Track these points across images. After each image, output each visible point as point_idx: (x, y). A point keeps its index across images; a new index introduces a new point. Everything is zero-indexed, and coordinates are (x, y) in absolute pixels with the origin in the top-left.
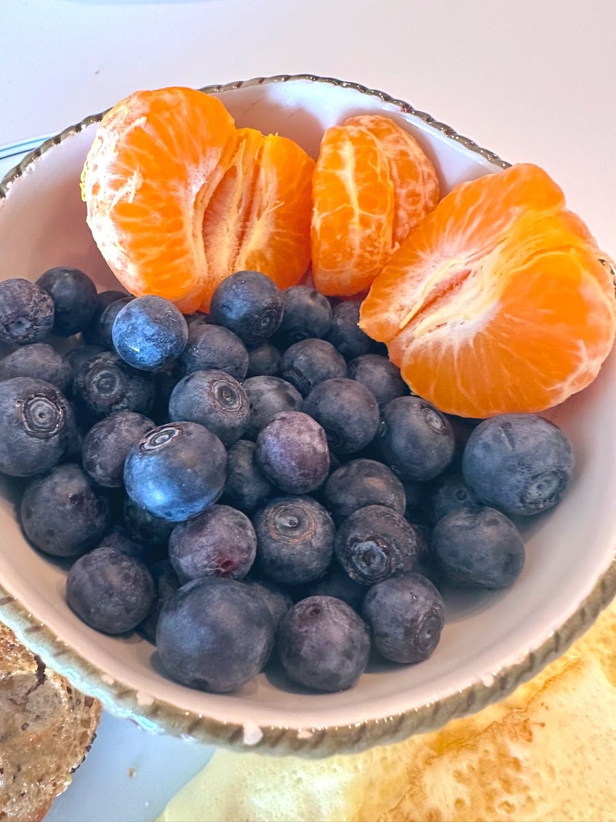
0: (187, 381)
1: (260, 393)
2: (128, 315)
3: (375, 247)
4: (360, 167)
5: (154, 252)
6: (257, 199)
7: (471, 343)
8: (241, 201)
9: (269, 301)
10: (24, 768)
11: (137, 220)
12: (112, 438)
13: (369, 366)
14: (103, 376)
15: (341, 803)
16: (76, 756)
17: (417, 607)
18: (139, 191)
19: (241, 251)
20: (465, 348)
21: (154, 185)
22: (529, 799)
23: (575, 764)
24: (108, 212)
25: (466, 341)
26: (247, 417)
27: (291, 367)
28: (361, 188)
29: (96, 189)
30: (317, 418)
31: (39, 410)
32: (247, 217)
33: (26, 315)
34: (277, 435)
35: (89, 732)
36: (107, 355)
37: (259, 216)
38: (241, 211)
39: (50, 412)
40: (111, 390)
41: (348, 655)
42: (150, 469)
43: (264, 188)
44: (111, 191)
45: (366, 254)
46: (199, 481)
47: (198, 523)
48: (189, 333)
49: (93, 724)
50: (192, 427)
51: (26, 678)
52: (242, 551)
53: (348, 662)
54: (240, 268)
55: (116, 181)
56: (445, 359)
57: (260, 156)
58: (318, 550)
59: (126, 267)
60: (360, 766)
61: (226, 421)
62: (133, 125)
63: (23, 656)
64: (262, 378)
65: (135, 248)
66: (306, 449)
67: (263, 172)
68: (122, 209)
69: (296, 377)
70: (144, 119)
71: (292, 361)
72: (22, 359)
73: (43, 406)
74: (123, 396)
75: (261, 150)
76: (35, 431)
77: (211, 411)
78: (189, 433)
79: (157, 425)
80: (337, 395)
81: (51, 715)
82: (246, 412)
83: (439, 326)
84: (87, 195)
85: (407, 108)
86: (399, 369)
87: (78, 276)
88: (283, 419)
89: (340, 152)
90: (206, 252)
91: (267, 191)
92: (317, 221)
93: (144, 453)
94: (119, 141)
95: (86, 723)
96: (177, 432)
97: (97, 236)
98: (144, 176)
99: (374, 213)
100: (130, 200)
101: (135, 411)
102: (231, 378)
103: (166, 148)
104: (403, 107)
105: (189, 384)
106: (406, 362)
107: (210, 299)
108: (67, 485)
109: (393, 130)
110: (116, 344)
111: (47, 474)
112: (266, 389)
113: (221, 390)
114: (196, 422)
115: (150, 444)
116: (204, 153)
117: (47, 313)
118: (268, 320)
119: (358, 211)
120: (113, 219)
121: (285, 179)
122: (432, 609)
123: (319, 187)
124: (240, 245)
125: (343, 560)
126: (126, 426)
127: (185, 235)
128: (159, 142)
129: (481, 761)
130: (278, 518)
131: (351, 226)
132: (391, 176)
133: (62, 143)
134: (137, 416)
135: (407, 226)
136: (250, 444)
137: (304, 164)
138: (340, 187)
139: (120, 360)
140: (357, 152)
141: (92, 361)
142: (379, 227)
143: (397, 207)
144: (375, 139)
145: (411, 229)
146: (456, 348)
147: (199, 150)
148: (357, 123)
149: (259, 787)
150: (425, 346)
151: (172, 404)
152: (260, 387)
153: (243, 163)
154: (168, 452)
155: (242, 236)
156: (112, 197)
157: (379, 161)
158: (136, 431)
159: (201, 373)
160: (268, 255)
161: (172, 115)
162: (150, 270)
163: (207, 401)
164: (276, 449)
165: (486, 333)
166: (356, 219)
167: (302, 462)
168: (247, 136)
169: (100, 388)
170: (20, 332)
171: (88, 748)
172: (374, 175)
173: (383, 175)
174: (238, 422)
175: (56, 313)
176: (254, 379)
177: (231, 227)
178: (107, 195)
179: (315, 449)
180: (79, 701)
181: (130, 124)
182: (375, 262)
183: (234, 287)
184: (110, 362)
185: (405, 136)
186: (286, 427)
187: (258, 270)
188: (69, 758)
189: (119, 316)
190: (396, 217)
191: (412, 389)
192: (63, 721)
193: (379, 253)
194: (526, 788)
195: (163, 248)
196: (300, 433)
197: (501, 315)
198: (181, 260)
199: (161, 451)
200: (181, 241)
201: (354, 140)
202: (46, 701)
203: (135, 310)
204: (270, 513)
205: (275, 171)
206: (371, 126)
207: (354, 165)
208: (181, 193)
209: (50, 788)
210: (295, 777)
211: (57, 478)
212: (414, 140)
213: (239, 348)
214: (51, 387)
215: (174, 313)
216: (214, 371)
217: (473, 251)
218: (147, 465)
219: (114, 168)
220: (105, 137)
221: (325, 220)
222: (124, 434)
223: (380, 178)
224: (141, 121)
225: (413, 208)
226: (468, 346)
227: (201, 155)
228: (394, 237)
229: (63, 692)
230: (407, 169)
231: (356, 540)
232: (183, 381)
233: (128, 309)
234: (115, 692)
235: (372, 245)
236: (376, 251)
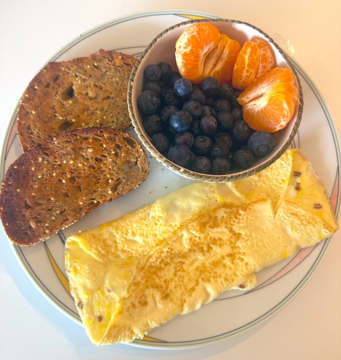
0: (189, 102)
1: (206, 110)
2: (179, 82)
3: (249, 79)
4: (250, 56)
5: (189, 67)
6: (222, 56)
7: (259, 111)
8: (217, 55)
9: (215, 87)
10: (129, 180)
11: (188, 58)
12: (168, 110)
13: (236, 111)
14: (169, 95)
15: (196, 209)
16: (141, 181)
17: (222, 163)
18: (190, 51)
19: (213, 70)
20: (258, 112)
21: (194, 49)
22: (240, 222)
23: (254, 219)
24: (181, 54)
25: (259, 110)
26: (200, 114)
27: (216, 106)
28: (249, 62)
29: (180, 47)
30: (217, 119)
31: (154, 99)
32: (218, 60)
33: (155, 75)
34: (205, 120)
35: (144, 178)
36: (171, 90)
37: (221, 61)
38: (217, 58)
39: (156, 100)
40: (170, 99)
41: (205, 167)
42: (176, 118)
43: (224, 53)
44: (183, 49)
45: (246, 80)
46: (185, 124)
47: (182, 133)
48: (193, 90)
49: (146, 177)
50: (187, 112)
51: (133, 162)
52: (190, 142)
53: (204, 168)
54: (211, 75)
55: (185, 47)
56: (253, 113)
57: (226, 44)
58: (206, 147)
59: (182, 69)
60: (203, 203)
61: (195, 113)
62: (193, 34)
63: (134, 157)
64: (208, 106)
65: (185, 65)
66: (210, 124)
67: (225, 49)
68: (185, 54)
69: (216, 108)
70: (196, 33)
71: (217, 104)
72: (151, 86)
73: (155, 99)
74: (173, 101)
75: (227, 42)
76: (152, 104)
77: (192, 110)
78: (186, 113)
79: (179, 110)
80: (223, 115)
81: (137, 172)
82: (200, 113)
83: (254, 105)
84: (177, 47)
85: (272, 41)
86: (243, 113)
87: (169, 66)
88: (208, 117)
89: (246, 50)
90: (203, 68)
91: (225, 55)
92: (235, 68)
93: (175, 115)
94: (188, 37)
95: (144, 176)
96: (183, 112)
97: (177, 59)
98: (192, 47)
99: (251, 70)
100: (187, 52)
101: (175, 106)
102: (199, 104)
103: (200, 41)
104: (270, 40)
105: (189, 103)
106: (245, 112)
107: (201, 82)
108: (155, 118)
109: (264, 47)
110: (175, 88)
111: (152, 115)
112: (207, 109)
113: (196, 106)
114: (188, 112)
115: (177, 113)
116: (209, 43)
117: (159, 75)
118: (213, 92)
119: (246, 68)
120: (182, 56)
121: (231, 52)
122: (226, 165)
123: (238, 59)
124: (214, 68)
125: (211, 151)
126: (172, 109)
127: (198, 64)
128: (198, 39)
129: (232, 211)
130: (200, 139)
131: (243, 72)
132: (259, 60)
133: (174, 29)
134: (175, 107)
135: (260, 75)
136: (199, 121)
137: (238, 49)
138: (244, 60)
139: (174, 92)
140: (251, 51)
141: (168, 91)
142: (251, 73)
143: (258, 69)
144: (258, 48)
145: (261, 76)
146: (256, 111)
147: (208, 42)
148: (255, 41)
149: (179, 200)
150: (249, 109)
151: (184, 106)
152: (206, 109)
153: (221, 45)
154: (180, 116)
155: (215, 65)
156: (183, 51)
157: (256, 55)
158: (174, 110)
159: (192, 101)
160: (220, 73)
161: (204, 32)
162: (187, 71)
163: (192, 108)
164: (204, 123)
165: (263, 109)
166: (245, 70)
167: (209, 127)
168: (224, 38)
169: (168, 98)
170: (152, 78)
171: (144, 181)
172: (254, 59)
173: (256, 60)
174: (197, 115)
175: (161, 75)
176: (205, 106)
177: (212, 62)
178: (182, 50)
179: (212, 125)
180: (144, 171)
181: (192, 33)
182: (248, 83)
183: (207, 81)
184: (172, 92)
185: (267, 49)
186: (208, 119)
187: (216, 76)
188: (139, 181)
189: (177, 82)
190: (258, 71)
191: (244, 119)
192: (139, 174)
193: (250, 80)
194: (240, 219)
195: (192, 66)
196: (210, 120)
197: (267, 106)
198: (196, 70)
199: (179, 115)
200: (197, 65)
201: (252, 48)
202: (136, 169)
203: (181, 81)
204: (199, 137)
205: (228, 50)
206: (259, 44)
207: (249, 55)
208: (201, 52)
209: (134, 186)
210: (188, 201)
211: (154, 116)
212: (270, 50)
213: (203, 97)
214: (157, 94)
215: (190, 84)
216: (196, 101)
217: (267, 88)
218: (175, 117)
219: (186, 44)
220: (185, 35)
221: (237, 68)
222: (172, 110)
223: (255, 60)
224: (195, 33)
225: (263, 70)
226: (258, 111)
227: (208, 44)
228: (256, 77)
229: (141, 168)
230: (264, 59)
231: (215, 147)
232: (188, 102)
233: (180, 80)
234: (159, 156)
235: (248, 78)
236: (249, 80)
